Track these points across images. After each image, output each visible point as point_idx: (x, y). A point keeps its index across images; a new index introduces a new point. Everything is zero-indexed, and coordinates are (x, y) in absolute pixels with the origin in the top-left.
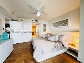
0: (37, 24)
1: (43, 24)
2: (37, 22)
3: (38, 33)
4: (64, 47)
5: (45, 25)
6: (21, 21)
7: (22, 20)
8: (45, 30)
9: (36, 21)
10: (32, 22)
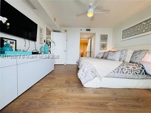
0: (88, 37)
1: (101, 35)
2: (88, 32)
3: (90, 52)
4: (146, 73)
5: (104, 38)
6: (64, 31)
7: (66, 31)
8: (104, 46)
9: (87, 30)
10: (81, 33)
